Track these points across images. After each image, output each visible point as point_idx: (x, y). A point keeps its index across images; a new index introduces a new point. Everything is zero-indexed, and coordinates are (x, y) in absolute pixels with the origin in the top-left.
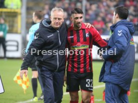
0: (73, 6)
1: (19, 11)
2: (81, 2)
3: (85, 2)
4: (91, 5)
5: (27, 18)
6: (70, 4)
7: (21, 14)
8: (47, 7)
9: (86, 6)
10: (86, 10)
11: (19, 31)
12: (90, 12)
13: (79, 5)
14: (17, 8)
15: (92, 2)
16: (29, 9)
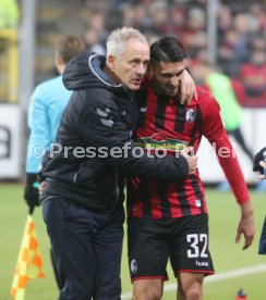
0: (178, 18)
1: (11, 34)
2: (204, 7)
3: (214, 7)
4: (234, 14)
5: (38, 56)
6: (169, 13)
7: (18, 43)
8: (98, 22)
9: (219, 19)
10: (221, 32)
11: (13, 97)
12: (233, 38)
13: (197, 15)
14: (7, 26)
15: (237, 7)
16: (42, 29)
